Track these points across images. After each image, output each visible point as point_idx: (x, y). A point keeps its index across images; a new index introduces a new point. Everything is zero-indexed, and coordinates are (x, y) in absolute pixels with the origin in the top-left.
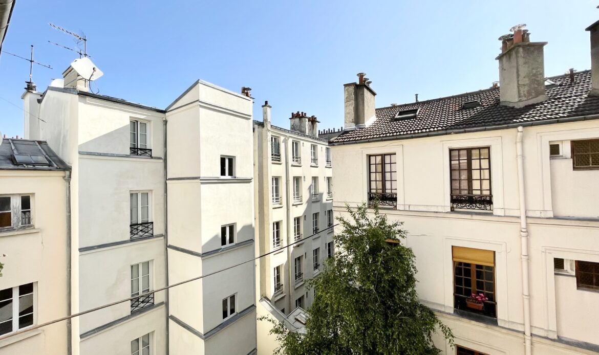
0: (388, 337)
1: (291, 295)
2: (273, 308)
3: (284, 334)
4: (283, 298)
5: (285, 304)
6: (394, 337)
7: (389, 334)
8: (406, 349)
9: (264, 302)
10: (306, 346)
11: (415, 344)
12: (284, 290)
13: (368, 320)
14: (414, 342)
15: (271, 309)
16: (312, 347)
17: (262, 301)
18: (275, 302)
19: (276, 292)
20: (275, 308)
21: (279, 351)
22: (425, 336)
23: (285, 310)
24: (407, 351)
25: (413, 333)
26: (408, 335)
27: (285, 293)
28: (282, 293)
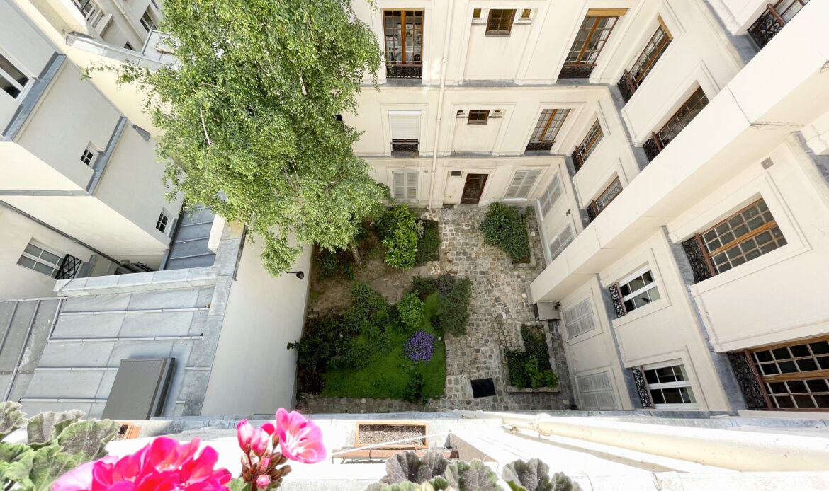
0: (296, 23)
1: (123, 13)
2: (105, 48)
3: (142, 78)
4: (110, 24)
5: (123, 33)
6: (305, 21)
7: (297, 20)
8: (323, 32)
9: (77, 42)
10: (187, 80)
11: (332, 23)
12: (101, 7)
13: (262, 9)
14: (331, 20)
15: (101, 51)
16: (197, 77)
17: (73, 42)
18: (103, 35)
19: (88, 15)
20: (108, 47)
21: (149, 102)
22: (345, 7)
23: (132, 44)
24: (325, 36)
25: (327, 8)
26: (322, 13)
27: (109, 12)
28: (102, 15)
